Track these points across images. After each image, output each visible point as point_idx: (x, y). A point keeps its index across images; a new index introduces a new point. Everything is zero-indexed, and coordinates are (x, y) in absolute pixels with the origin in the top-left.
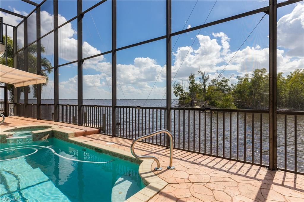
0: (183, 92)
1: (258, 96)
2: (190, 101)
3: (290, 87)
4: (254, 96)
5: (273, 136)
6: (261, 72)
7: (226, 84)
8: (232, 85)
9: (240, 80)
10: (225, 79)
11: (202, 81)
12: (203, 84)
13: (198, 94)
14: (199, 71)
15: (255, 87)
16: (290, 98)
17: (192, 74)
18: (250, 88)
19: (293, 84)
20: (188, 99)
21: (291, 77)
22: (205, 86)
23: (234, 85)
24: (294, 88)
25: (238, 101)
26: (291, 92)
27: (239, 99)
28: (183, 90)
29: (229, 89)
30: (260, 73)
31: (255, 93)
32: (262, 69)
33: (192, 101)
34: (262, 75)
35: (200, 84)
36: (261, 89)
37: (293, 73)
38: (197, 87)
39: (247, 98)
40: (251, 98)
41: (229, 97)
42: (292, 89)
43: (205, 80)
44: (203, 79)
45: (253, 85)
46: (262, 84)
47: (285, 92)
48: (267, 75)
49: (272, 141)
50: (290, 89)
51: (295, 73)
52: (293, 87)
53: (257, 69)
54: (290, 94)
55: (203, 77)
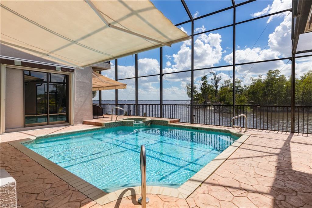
0: (197, 93)
1: (272, 97)
2: (203, 102)
3: (303, 89)
4: (268, 97)
5: (293, 118)
6: (274, 73)
7: (239, 85)
8: (245, 86)
9: (253, 81)
10: (238, 80)
11: (214, 82)
12: (215, 85)
13: (210, 95)
14: (211, 72)
15: (268, 88)
16: (303, 99)
17: (205, 75)
18: (263, 89)
19: (306, 85)
20: (202, 100)
21: (305, 78)
22: (217, 87)
23: (247, 86)
24: (308, 89)
25: (250, 102)
26: (304, 93)
27: (252, 99)
28: (196, 91)
29: (242, 90)
30: (273, 75)
31: (268, 94)
32: (275, 70)
33: (205, 102)
34: (275, 77)
35: (212, 84)
36: (275, 90)
37: (306, 74)
38: (209, 88)
39: (261, 99)
40: (264, 99)
41: (243, 98)
42: (305, 91)
43: (217, 81)
44: (215, 80)
45: (266, 86)
46: (275, 85)
47: (298, 93)
48: (280, 77)
49: (292, 120)
50: (303, 90)
51: (308, 74)
52: (306, 88)
53: (271, 71)
54: (303, 95)
55: (215, 77)
